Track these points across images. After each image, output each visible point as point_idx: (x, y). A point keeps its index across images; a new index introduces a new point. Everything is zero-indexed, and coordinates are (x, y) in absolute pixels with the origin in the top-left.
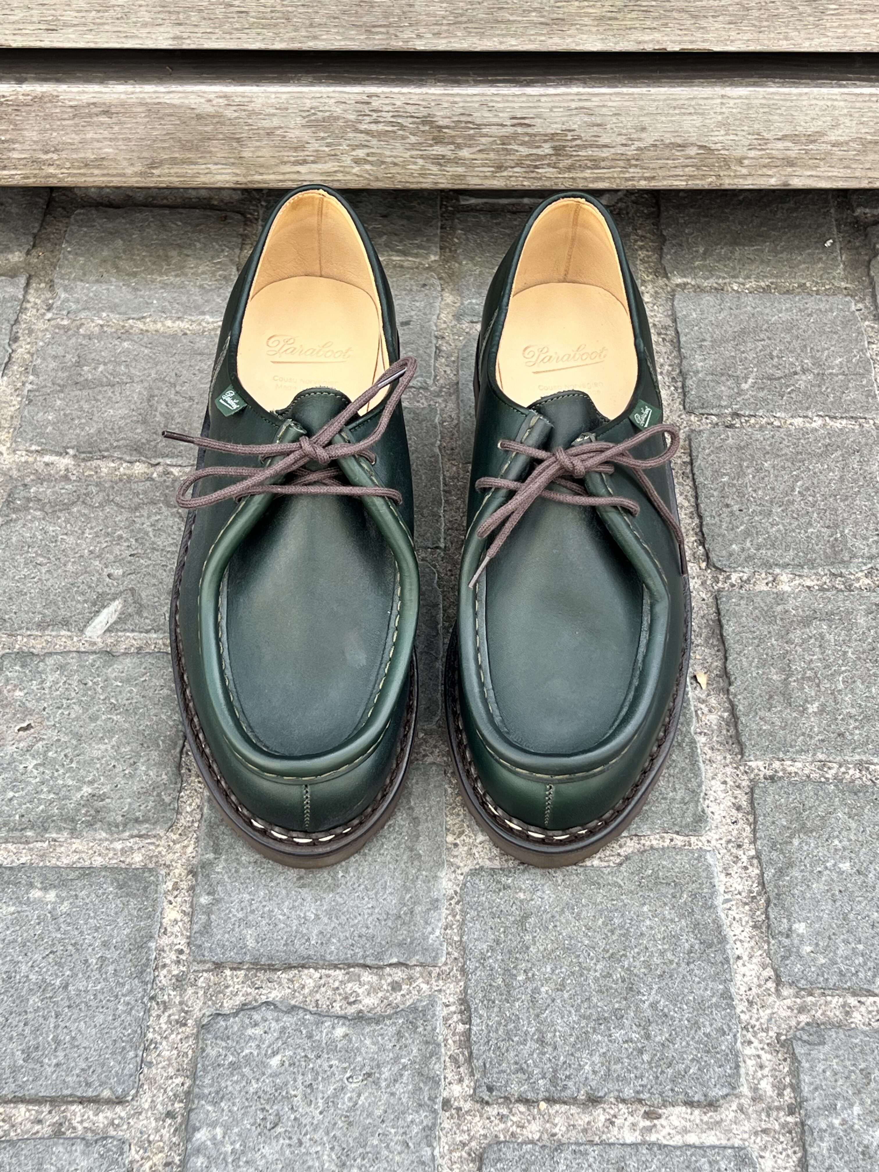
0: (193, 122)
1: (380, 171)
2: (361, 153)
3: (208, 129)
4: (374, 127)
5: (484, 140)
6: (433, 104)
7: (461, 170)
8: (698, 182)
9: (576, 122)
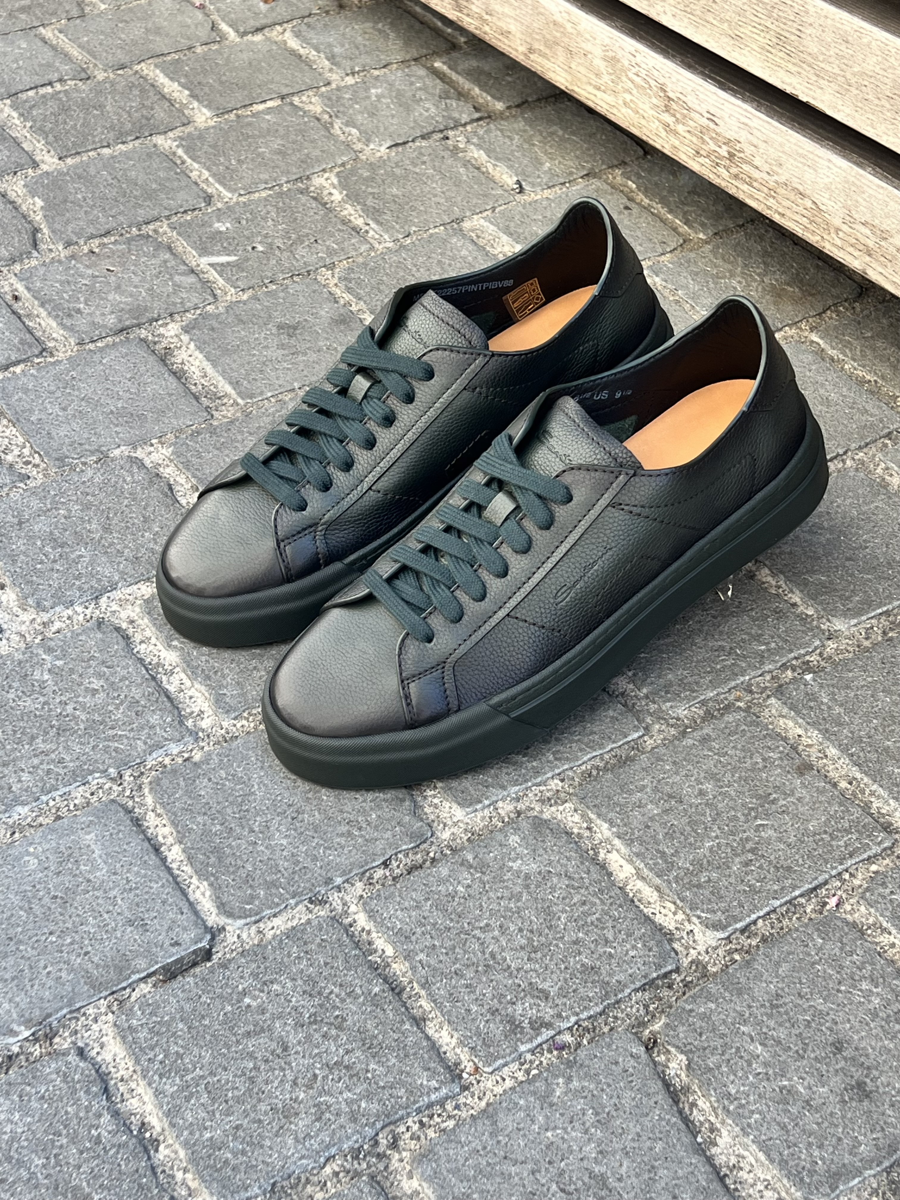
0: (551, 25)
1: (635, 119)
2: (628, 97)
3: (558, 35)
4: (635, 78)
5: (691, 123)
6: (667, 75)
7: (677, 143)
8: (809, 235)
9: (743, 136)
